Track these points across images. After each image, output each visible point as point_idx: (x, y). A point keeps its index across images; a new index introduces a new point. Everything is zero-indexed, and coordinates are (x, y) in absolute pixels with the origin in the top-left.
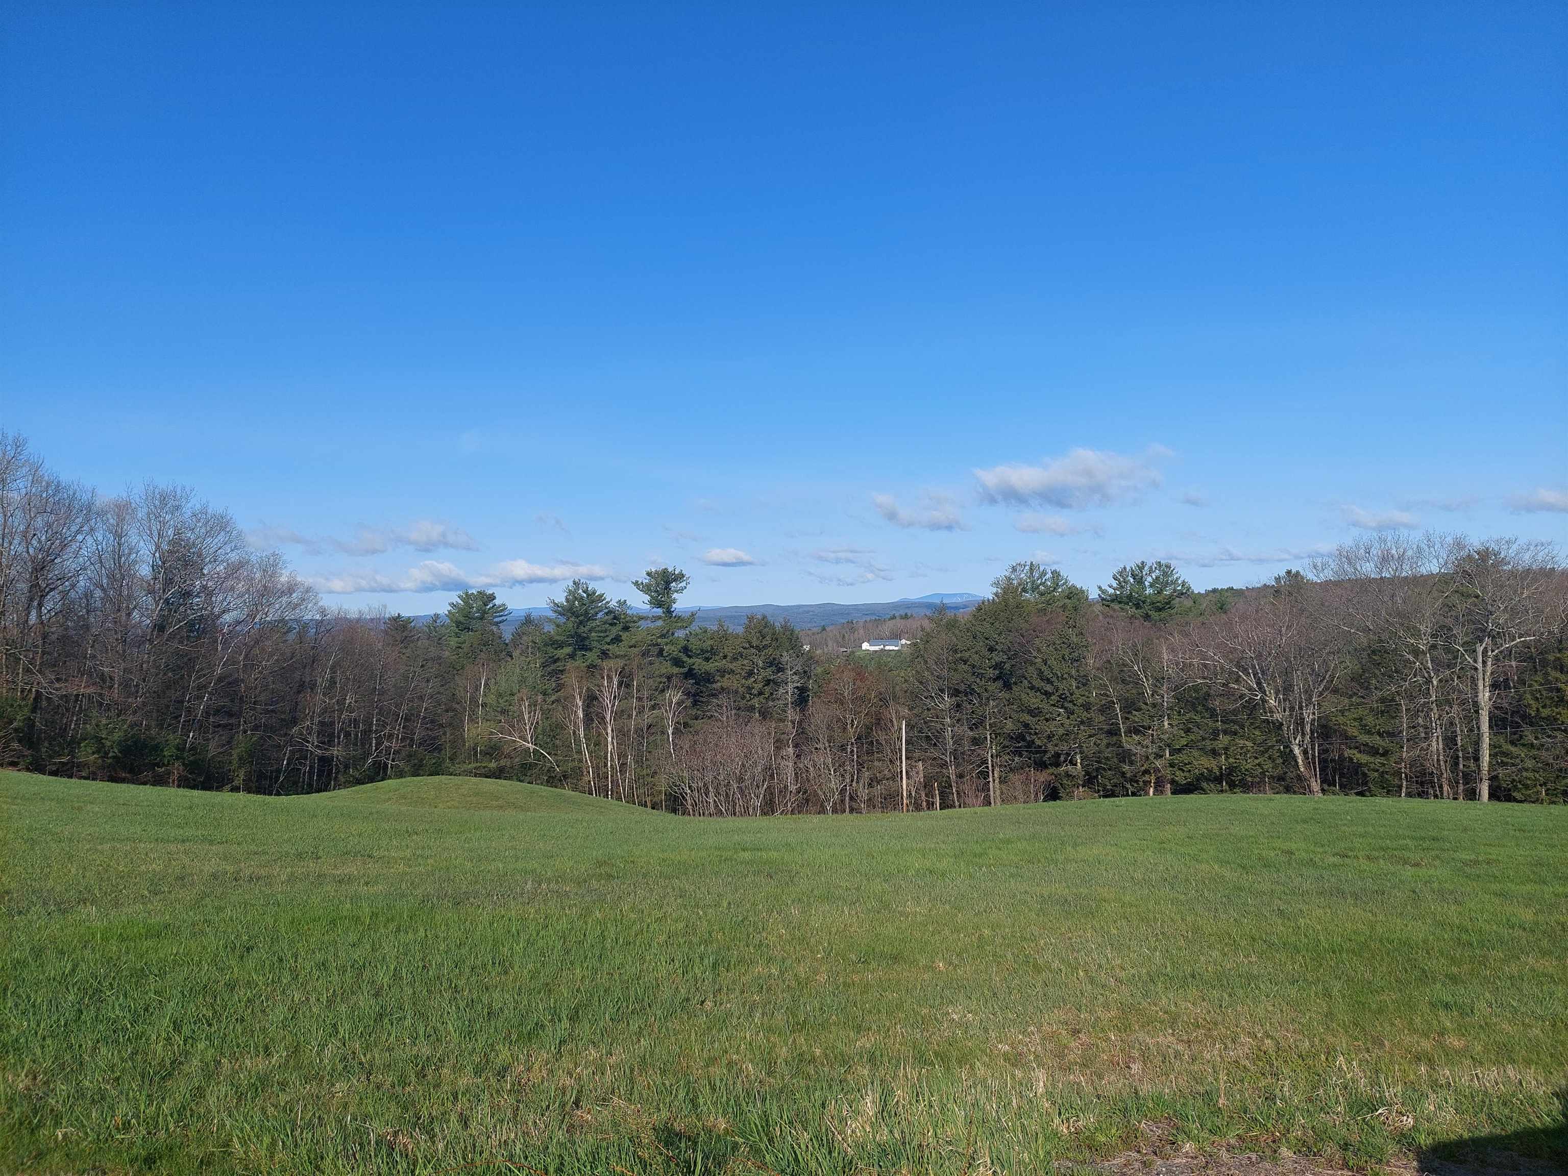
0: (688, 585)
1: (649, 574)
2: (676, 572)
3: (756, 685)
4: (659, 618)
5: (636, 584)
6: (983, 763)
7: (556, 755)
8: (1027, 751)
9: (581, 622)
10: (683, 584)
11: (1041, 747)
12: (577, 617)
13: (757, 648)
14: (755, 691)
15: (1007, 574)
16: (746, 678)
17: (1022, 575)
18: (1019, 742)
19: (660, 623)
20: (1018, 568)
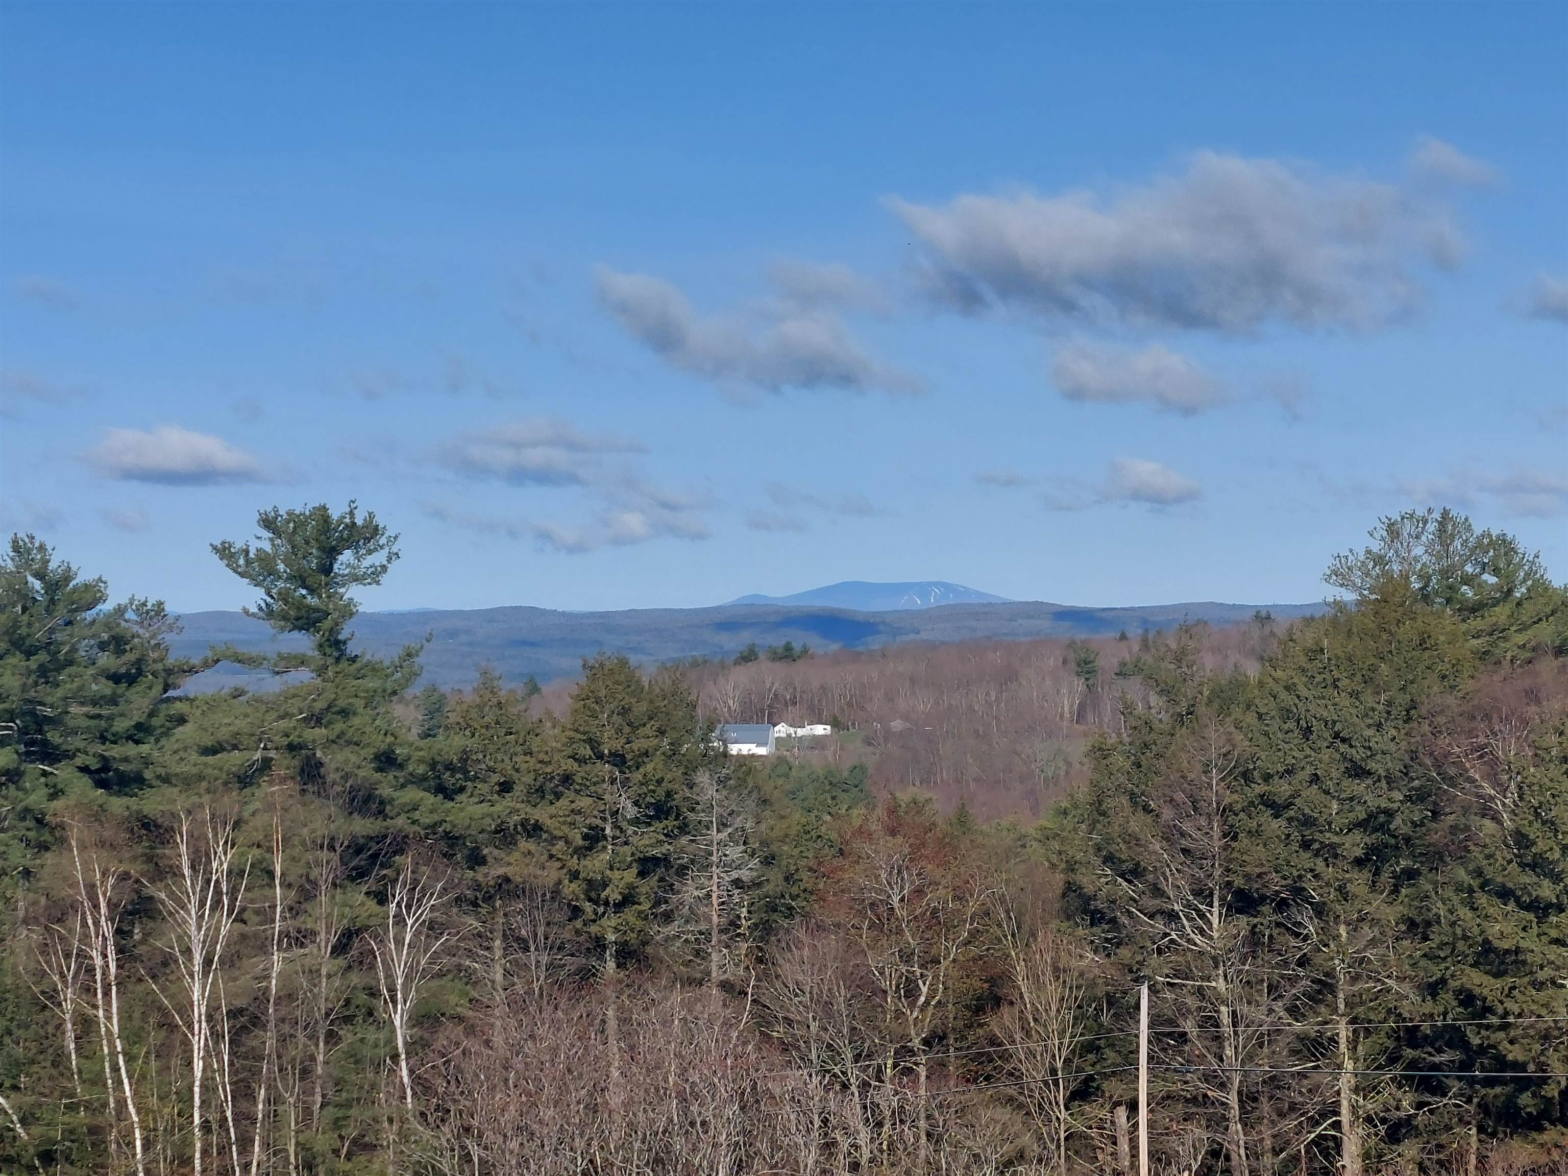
0: (395, 563)
1: (268, 523)
2: (359, 522)
3: (616, 874)
4: (302, 661)
5: (225, 552)
6: (1324, 1116)
7: (15, 1088)
8: (1460, 1079)
9: (43, 672)
10: (379, 558)
11: (1522, 1067)
12: (29, 653)
13: (618, 759)
14: (613, 894)
15: (1376, 546)
16: (582, 852)
17: (1419, 551)
18: (1440, 1051)
19: (303, 676)
20: (1407, 528)
